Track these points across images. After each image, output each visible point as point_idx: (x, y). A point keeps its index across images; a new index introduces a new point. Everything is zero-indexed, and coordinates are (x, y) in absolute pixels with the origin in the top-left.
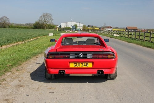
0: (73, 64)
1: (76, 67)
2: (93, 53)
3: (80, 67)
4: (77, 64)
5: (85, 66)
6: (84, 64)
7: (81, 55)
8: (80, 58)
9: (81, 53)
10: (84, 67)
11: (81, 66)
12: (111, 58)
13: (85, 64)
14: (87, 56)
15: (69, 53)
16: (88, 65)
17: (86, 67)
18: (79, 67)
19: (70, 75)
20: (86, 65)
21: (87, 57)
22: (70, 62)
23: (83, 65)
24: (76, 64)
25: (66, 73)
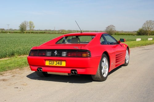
0: (49, 62)
1: (51, 65)
2: (67, 51)
3: (55, 65)
4: (52, 62)
6: (58, 62)
7: (56, 53)
8: (55, 55)
9: (56, 51)
10: (58, 65)
11: (55, 64)
12: (87, 57)
14: (61, 54)
15: (46, 51)
17: (60, 65)
18: (53, 65)
20: (60, 63)
21: (61, 56)
22: (46, 60)
23: (57, 63)
24: (51, 62)
25: (43, 71)
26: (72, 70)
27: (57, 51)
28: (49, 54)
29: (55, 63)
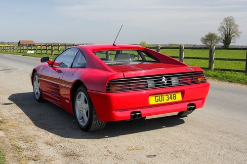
0: (155, 98)
1: (159, 102)
2: (178, 76)
3: (165, 101)
4: (160, 97)
5: (172, 98)
6: (169, 96)
8: (164, 85)
10: (170, 101)
11: (165, 99)
13: (171, 96)
14: (171, 82)
15: (146, 79)
16: (175, 97)
17: (173, 100)
18: (162, 102)
19: (148, 118)
20: (173, 97)
21: (171, 84)
23: (168, 98)
24: (158, 98)
25: (142, 116)
27: (165, 77)
28: (151, 83)
29: (165, 97)
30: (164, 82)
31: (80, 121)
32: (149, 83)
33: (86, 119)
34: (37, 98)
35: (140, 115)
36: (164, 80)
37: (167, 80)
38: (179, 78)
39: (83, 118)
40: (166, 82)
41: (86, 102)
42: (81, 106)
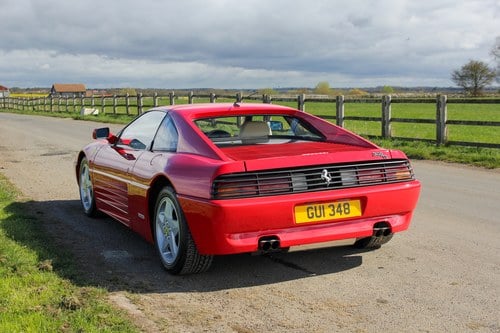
0: (306, 210)
1: (315, 219)
2: (355, 168)
3: (327, 217)
4: (318, 209)
5: (341, 212)
6: (336, 207)
9: (326, 171)
10: (338, 216)
11: (328, 214)
13: (339, 206)
14: (340, 179)
16: (348, 209)
17: (344, 216)
18: (322, 219)
20: (342, 208)
21: (341, 184)
23: (333, 210)
24: (313, 211)
25: (282, 246)
26: (376, 226)
27: (329, 170)
28: (299, 181)
29: (328, 211)
30: (325, 180)
31: (164, 255)
32: (296, 182)
33: (175, 249)
34: (87, 208)
35: (277, 244)
36: (326, 176)
37: (332, 175)
38: (357, 173)
39: (169, 248)
40: (329, 179)
41: (175, 218)
42: (167, 226)
